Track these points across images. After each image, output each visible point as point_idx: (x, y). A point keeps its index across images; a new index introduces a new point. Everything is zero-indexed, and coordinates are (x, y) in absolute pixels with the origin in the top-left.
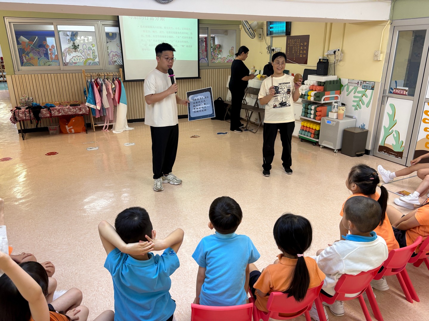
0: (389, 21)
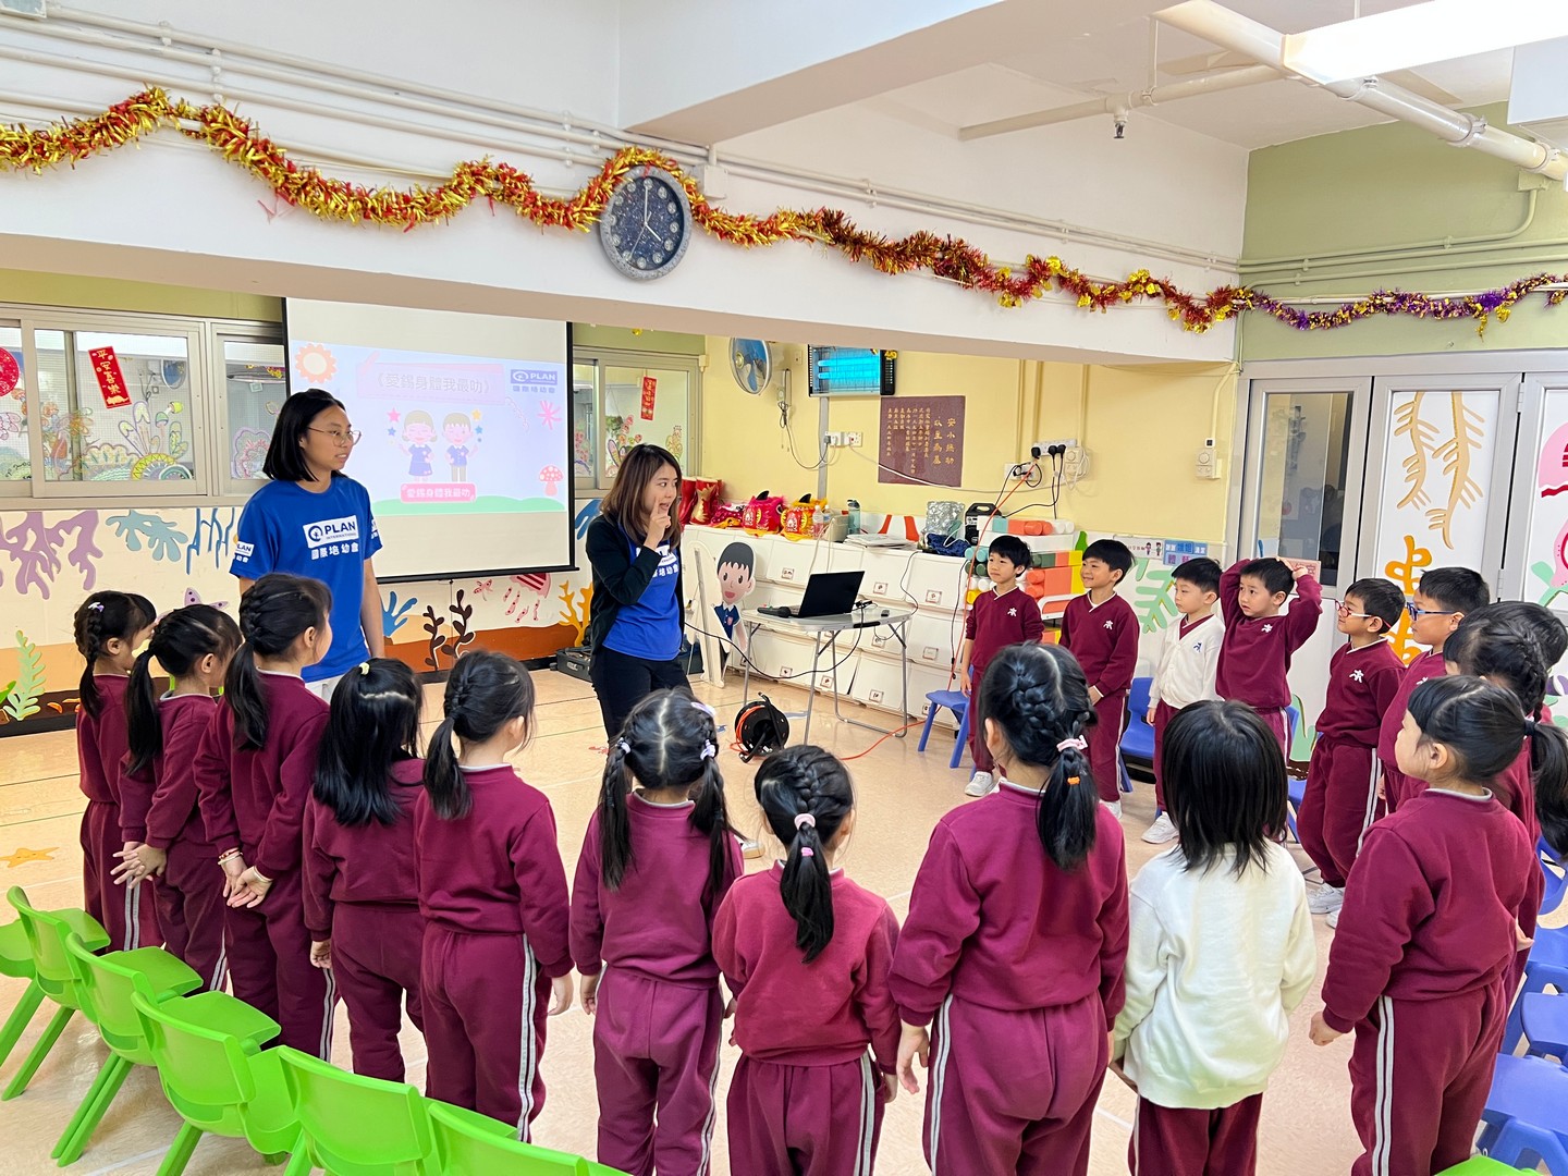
0: (1234, 365)
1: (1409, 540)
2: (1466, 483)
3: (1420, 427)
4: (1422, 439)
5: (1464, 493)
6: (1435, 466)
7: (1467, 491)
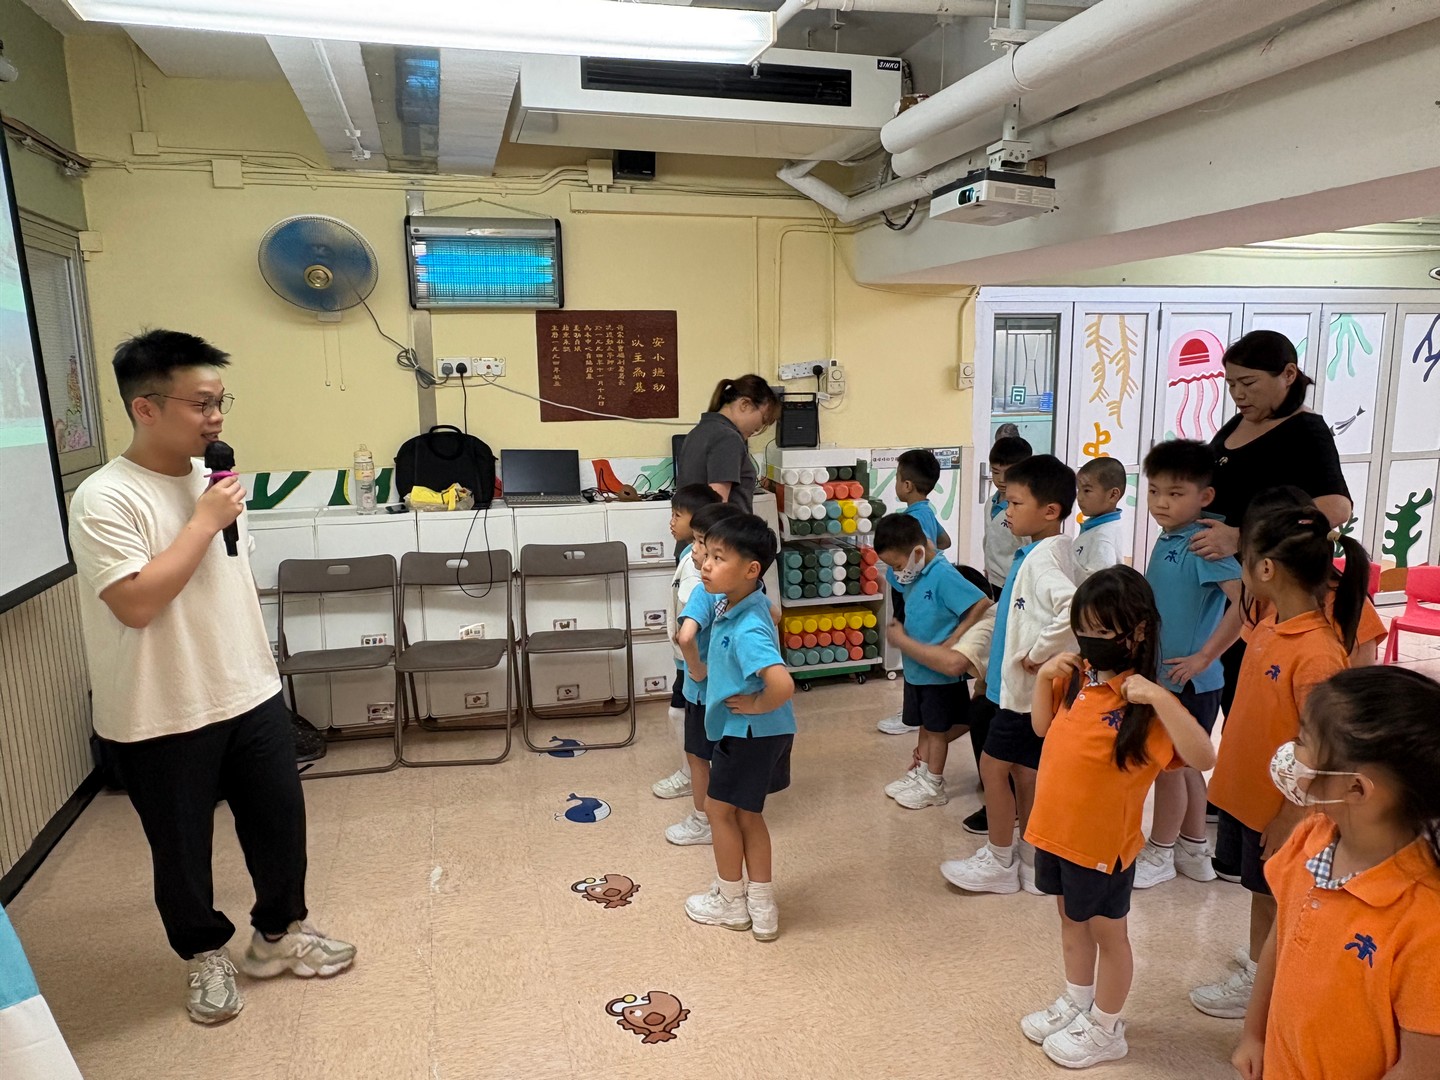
0: (977, 288)
1: (1097, 426)
2: (1129, 381)
3: (1102, 341)
4: (1102, 349)
5: (1128, 388)
6: (1111, 369)
7: (1130, 386)
